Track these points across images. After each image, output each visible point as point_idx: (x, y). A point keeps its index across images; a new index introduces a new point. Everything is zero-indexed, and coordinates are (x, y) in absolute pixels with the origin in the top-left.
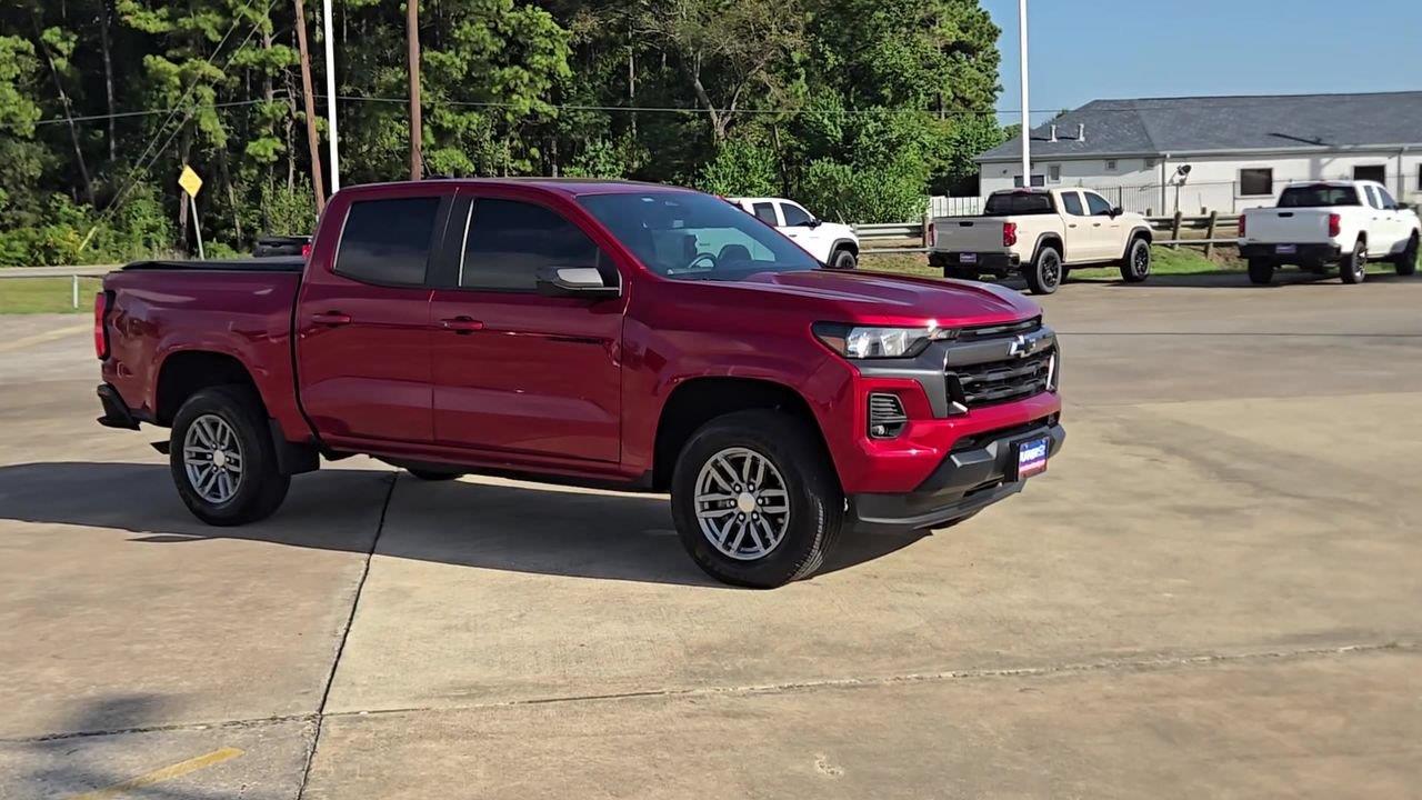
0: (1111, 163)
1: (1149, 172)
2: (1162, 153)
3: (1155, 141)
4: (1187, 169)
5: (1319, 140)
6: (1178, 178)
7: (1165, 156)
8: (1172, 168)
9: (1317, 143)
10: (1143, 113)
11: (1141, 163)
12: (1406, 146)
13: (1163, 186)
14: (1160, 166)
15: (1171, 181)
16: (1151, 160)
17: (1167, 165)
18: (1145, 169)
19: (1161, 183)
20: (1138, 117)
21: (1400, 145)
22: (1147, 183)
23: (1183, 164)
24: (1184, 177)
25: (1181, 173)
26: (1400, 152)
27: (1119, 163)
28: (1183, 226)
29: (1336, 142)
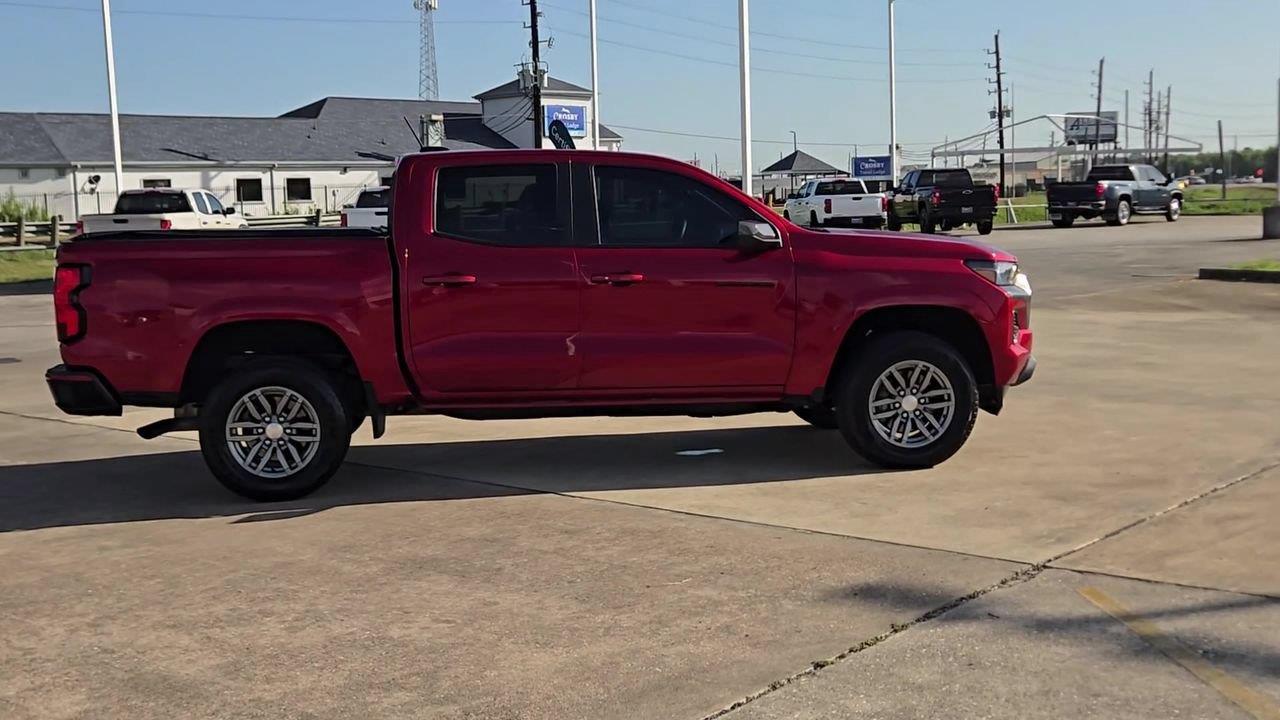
0: (24, 171)
1: (61, 181)
2: (73, 163)
3: (64, 152)
4: (97, 179)
5: (206, 155)
6: (88, 187)
7: (76, 166)
8: (83, 177)
9: (206, 159)
10: (44, 126)
11: (53, 172)
12: (276, 163)
13: (76, 193)
14: (71, 175)
15: (83, 189)
16: (62, 170)
17: (79, 175)
18: (57, 178)
19: (73, 191)
20: (41, 130)
21: (273, 163)
22: (59, 191)
23: (93, 174)
24: (93, 186)
25: (91, 182)
26: (272, 168)
27: (33, 173)
28: (61, 231)
29: (220, 159)
